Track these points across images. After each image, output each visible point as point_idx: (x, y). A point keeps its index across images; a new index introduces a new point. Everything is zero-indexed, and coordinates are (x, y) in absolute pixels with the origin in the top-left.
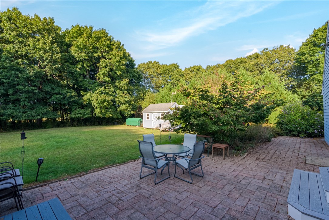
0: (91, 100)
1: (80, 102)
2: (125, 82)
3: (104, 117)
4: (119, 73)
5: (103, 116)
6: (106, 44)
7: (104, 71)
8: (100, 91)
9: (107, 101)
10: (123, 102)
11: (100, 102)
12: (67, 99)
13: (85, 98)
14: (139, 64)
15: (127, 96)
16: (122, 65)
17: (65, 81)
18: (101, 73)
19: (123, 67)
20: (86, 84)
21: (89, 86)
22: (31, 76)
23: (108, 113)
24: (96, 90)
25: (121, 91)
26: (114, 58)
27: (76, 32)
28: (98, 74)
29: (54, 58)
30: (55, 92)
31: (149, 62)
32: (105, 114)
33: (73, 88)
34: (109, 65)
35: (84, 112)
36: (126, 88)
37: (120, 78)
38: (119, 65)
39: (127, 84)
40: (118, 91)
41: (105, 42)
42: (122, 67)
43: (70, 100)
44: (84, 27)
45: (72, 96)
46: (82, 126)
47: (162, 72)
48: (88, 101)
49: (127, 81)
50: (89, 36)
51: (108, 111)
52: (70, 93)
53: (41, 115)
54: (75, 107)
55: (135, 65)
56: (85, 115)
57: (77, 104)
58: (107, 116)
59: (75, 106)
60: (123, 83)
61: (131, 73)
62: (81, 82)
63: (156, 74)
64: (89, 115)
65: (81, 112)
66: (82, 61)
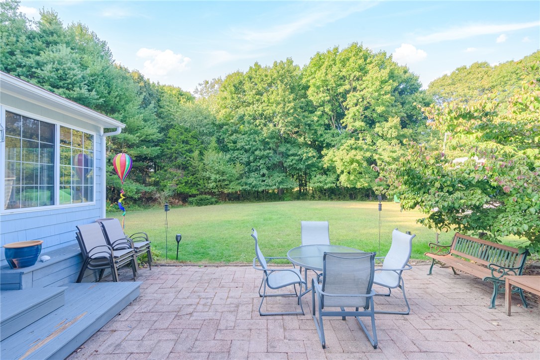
0: (334, 161)
1: (320, 165)
2: (393, 124)
3: (355, 187)
4: (380, 109)
5: (353, 186)
6: (357, 66)
7: (354, 112)
8: (348, 146)
9: (357, 161)
10: (388, 159)
11: (346, 163)
12: (304, 162)
13: (326, 159)
14: (433, 80)
15: (397, 148)
16: (386, 94)
17: (302, 138)
18: (350, 116)
19: (388, 96)
20: (329, 138)
21: (332, 141)
22: (266, 138)
23: (361, 180)
24: (342, 145)
25: (385, 141)
26: (370, 85)
27: (315, 64)
28: (345, 117)
29: (286, 110)
30: (291, 152)
31: (458, 69)
32: (357, 183)
33: (311, 146)
34: (361, 100)
35: (326, 180)
36: (394, 135)
37: (384, 117)
38: (380, 95)
39: (396, 127)
40: (380, 142)
41: (354, 65)
42: (384, 97)
43: (307, 164)
44: (326, 52)
45: (309, 157)
46: (326, 200)
47: (495, 84)
48: (329, 163)
49: (395, 121)
50: (332, 63)
51: (362, 177)
52: (307, 153)
53: (277, 184)
54: (314, 173)
55: (420, 86)
56: (326, 184)
57: (317, 168)
58: (358, 186)
59: (315, 171)
60: (387, 126)
61: (409, 102)
62: (321, 135)
63: (476, 92)
64: (331, 183)
65: (321, 180)
66: (322, 105)
